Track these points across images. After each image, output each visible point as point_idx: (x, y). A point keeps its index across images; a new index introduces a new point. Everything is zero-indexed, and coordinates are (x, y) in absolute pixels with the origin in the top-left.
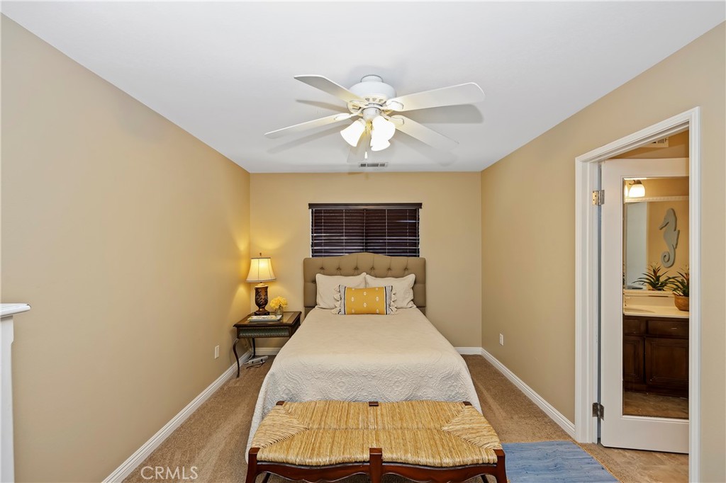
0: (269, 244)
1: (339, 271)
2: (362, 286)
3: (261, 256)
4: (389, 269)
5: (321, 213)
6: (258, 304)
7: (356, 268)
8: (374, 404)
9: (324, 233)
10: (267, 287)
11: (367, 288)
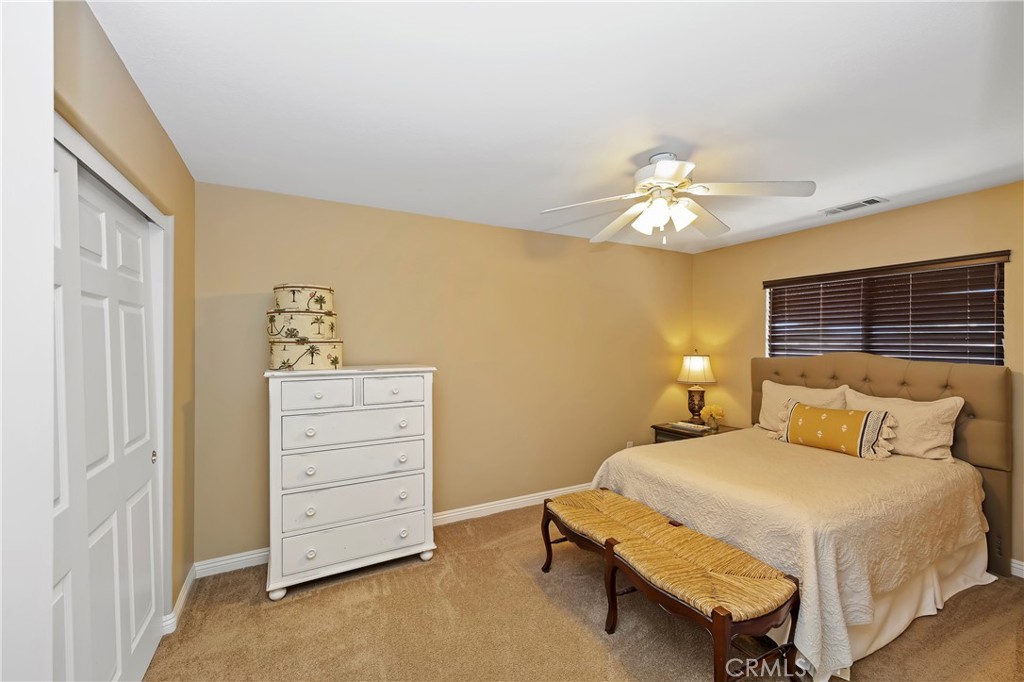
0: (714, 338)
1: (805, 379)
2: (837, 405)
3: (695, 352)
4: (903, 383)
5: (784, 293)
6: (692, 410)
7: (834, 377)
8: (674, 524)
9: (789, 321)
10: (703, 392)
11: (844, 410)
